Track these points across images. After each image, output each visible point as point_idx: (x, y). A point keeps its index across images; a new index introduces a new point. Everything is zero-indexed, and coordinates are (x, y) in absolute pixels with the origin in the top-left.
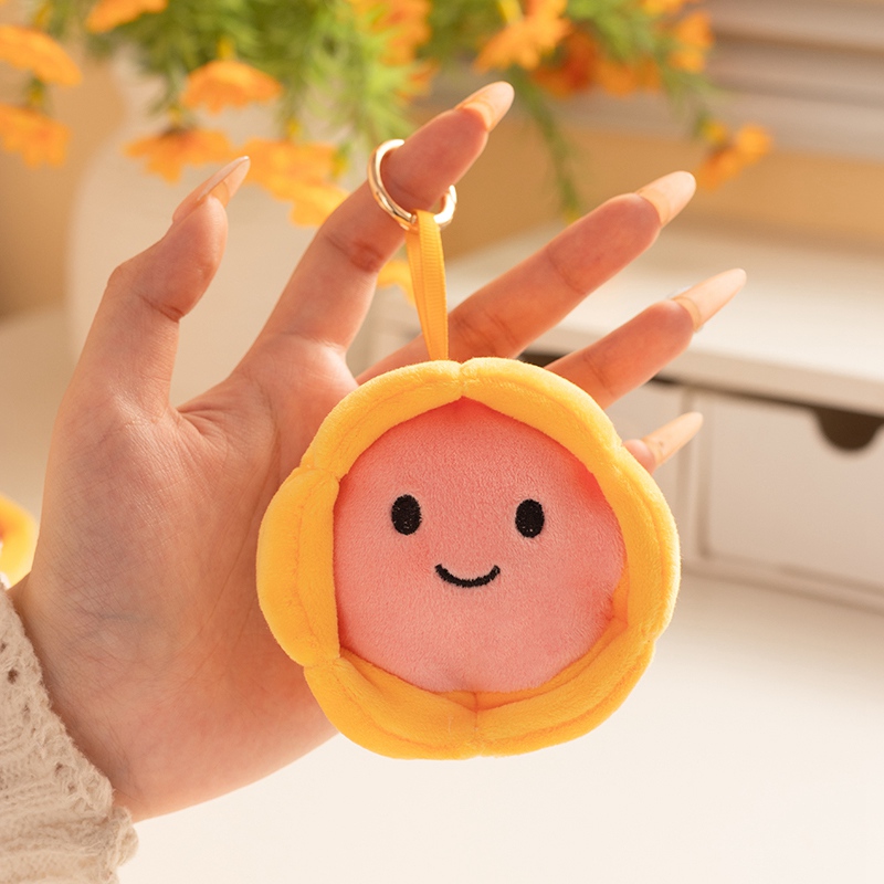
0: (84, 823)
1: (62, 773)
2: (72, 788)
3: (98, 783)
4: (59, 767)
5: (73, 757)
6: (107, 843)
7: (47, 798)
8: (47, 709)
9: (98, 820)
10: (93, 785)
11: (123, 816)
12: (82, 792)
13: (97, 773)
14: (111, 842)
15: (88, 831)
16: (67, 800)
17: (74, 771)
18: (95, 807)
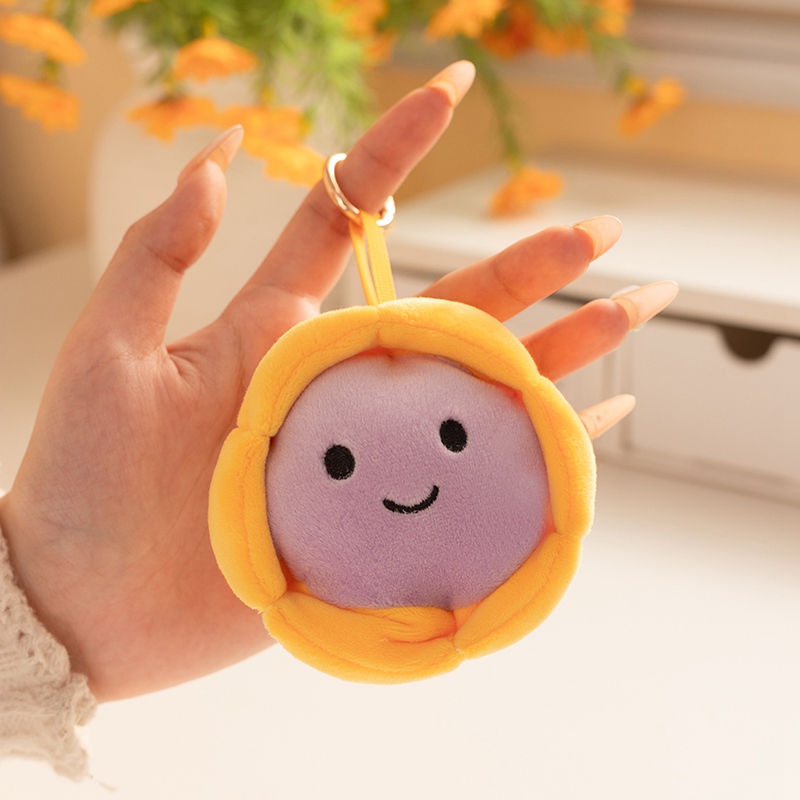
0: (45, 687)
1: (24, 639)
2: (31, 654)
3: (54, 650)
4: (21, 635)
5: (31, 625)
6: (63, 705)
7: (12, 664)
8: (10, 582)
9: (57, 684)
10: (50, 651)
11: (79, 682)
12: (39, 657)
13: (53, 641)
14: (67, 705)
15: (47, 694)
16: (27, 665)
17: (33, 637)
18: (52, 672)
